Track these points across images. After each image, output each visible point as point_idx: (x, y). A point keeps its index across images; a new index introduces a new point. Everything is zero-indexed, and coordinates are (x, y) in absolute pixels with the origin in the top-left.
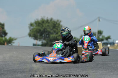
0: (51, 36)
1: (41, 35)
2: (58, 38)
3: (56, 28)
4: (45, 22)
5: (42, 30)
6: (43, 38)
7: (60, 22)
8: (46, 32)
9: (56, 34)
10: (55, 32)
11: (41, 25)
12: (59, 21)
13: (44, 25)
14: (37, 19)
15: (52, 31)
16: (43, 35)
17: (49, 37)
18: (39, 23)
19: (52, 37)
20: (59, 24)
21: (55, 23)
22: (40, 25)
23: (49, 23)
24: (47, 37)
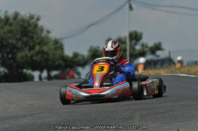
0: (20, 55)
2: (35, 58)
3: (30, 34)
7: (38, 19)
8: (7, 46)
9: (29, 51)
10: (26, 44)
12: (36, 17)
15: (20, 44)
17: (14, 58)
19: (22, 57)
20: (36, 26)
21: (26, 24)
23: (11, 25)
24: (9, 59)
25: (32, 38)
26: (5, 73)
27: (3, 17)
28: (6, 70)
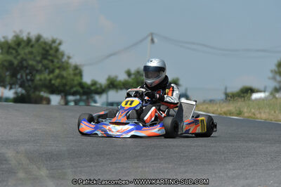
0: (38, 77)
1: (14, 75)
2: (53, 82)
3: (50, 58)
4: (23, 45)
5: (16, 62)
6: (19, 82)
7: (60, 44)
8: (26, 68)
9: (49, 74)
10: (46, 67)
11: (14, 52)
12: (58, 42)
13: (21, 52)
14: (4, 37)
15: (39, 67)
16: (19, 76)
17: (32, 80)
18: (10, 47)
19: (40, 80)
20: (57, 50)
21: (48, 48)
22: (11, 50)
23: (32, 46)
24: (28, 80)
25: (52, 61)
26: (22, 95)
27: (25, 38)
28: (24, 92)
